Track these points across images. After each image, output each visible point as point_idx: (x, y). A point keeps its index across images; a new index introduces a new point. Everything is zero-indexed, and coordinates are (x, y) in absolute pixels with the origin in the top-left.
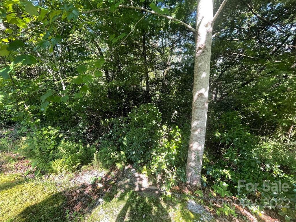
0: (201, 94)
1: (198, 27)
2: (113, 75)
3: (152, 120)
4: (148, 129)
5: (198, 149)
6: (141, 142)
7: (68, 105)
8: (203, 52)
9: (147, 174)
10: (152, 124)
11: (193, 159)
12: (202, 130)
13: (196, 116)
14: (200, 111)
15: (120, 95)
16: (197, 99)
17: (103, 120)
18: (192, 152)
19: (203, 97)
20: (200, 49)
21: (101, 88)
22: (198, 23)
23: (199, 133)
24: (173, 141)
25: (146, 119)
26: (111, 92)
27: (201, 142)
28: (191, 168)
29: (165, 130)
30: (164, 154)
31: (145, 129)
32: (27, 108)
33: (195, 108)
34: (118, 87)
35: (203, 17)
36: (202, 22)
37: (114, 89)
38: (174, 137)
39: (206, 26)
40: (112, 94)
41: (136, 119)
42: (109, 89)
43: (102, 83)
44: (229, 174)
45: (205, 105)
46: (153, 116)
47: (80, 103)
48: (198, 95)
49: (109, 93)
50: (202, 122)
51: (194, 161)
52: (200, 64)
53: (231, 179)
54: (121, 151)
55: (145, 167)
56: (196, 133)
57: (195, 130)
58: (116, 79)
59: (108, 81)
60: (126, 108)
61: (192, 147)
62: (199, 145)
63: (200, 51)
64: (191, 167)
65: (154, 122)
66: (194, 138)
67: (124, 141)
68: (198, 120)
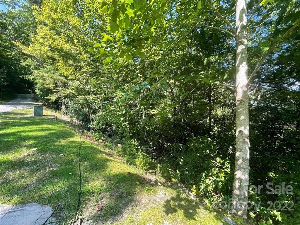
0: (241, 131)
1: (237, 88)
2: (180, 110)
3: (206, 150)
4: (201, 155)
5: (241, 178)
6: (194, 164)
7: (147, 128)
8: (241, 103)
9: (196, 193)
10: (206, 152)
11: (237, 187)
12: (244, 161)
13: (238, 148)
14: (241, 144)
15: (182, 127)
16: (239, 135)
17: (167, 144)
18: (236, 180)
19: (243, 134)
20: (238, 101)
21: (169, 120)
22: (236, 85)
23: (241, 163)
24: (223, 171)
25: (201, 148)
26: (176, 124)
27: (244, 172)
28: (235, 197)
29: (218, 161)
30: (212, 179)
31: (199, 155)
32: (128, 126)
33: (237, 141)
34: (183, 120)
35: (239, 83)
36: (239, 85)
37: (179, 121)
38: (224, 167)
39: (242, 88)
40: (177, 125)
41: (192, 146)
42: (174, 121)
43: (170, 116)
44: (280, 216)
45: (245, 140)
46: (208, 147)
47: (154, 127)
48: (239, 132)
49: (175, 124)
50: (244, 154)
51: (239, 189)
52: (239, 110)
53: (281, 221)
54: (177, 171)
55: (194, 186)
56: (239, 162)
57: (238, 160)
58: (182, 113)
59: (175, 115)
60: (187, 139)
61: (236, 175)
62: (242, 174)
63: (239, 102)
64: (236, 195)
65: (208, 152)
66: (237, 167)
67: (181, 161)
68: (240, 151)
